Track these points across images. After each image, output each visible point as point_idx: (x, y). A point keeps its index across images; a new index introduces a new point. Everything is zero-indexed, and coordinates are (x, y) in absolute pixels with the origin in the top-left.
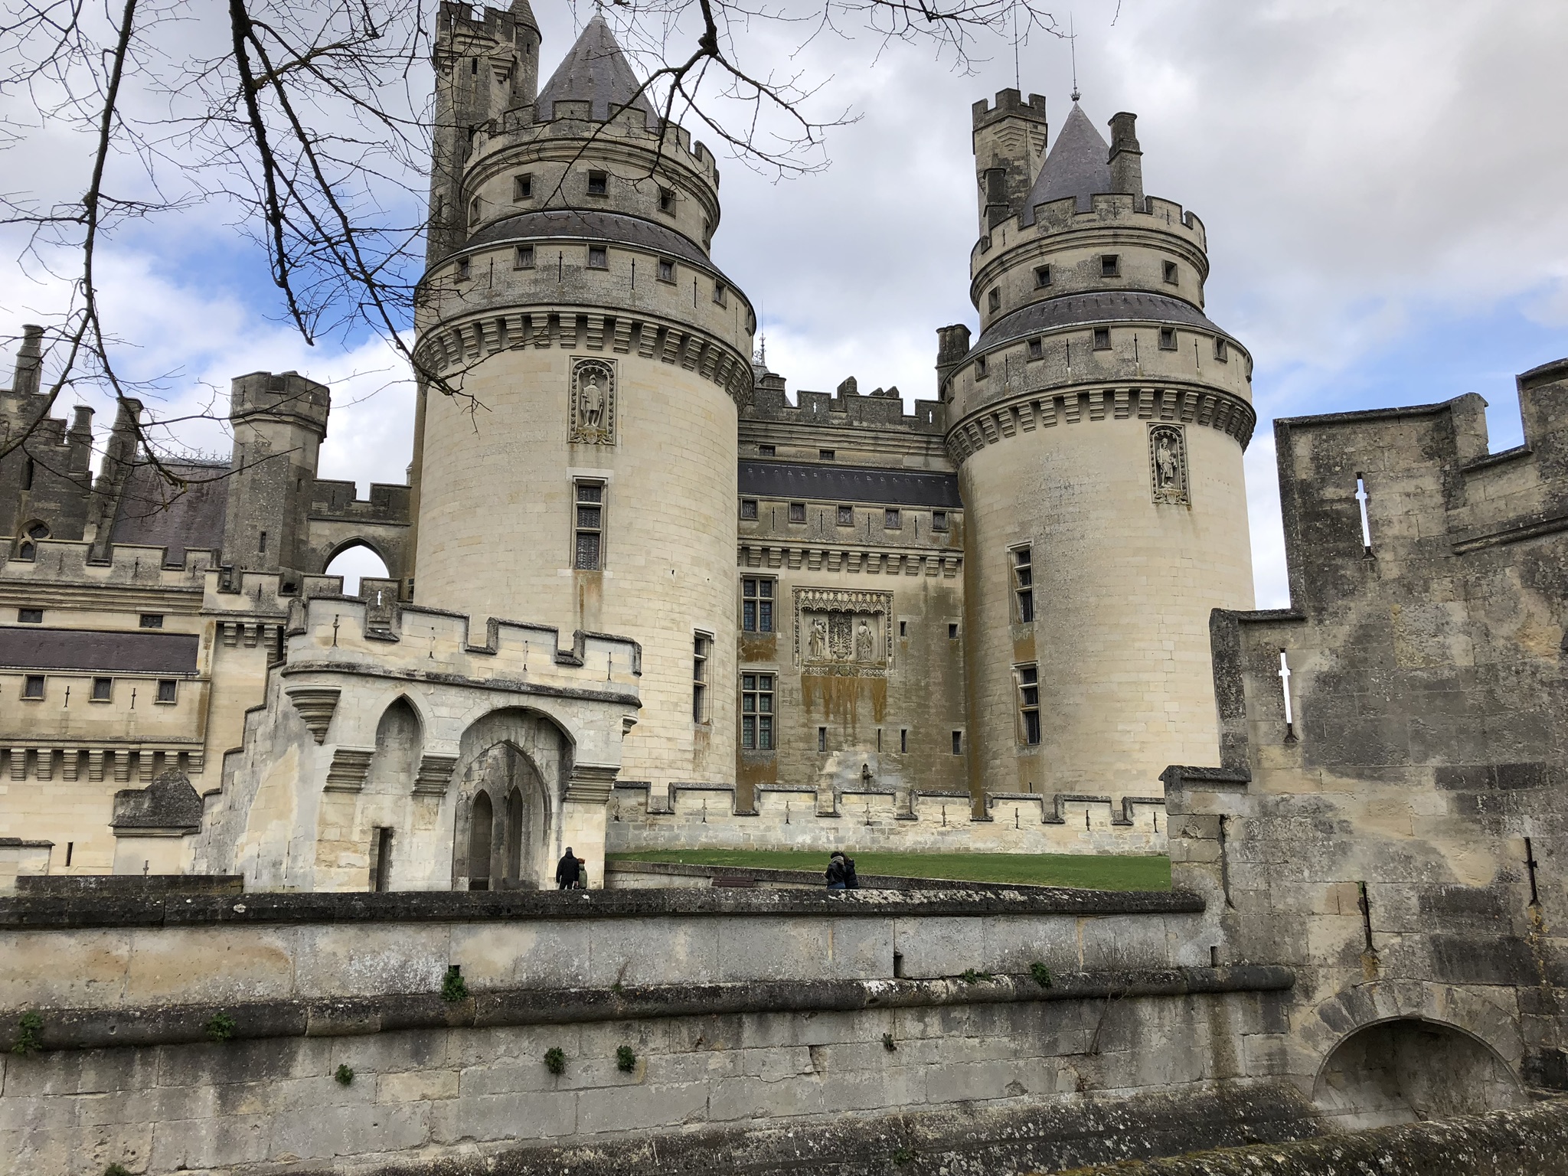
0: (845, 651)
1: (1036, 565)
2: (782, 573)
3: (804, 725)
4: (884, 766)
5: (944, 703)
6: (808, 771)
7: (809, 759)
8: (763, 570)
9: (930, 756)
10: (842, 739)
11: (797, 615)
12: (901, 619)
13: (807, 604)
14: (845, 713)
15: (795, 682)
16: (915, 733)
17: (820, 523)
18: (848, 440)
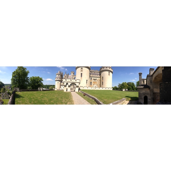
0: (95, 81)
1: (103, 78)
3: (93, 84)
4: (96, 86)
5: (99, 83)
6: (93, 86)
8: (91, 78)
9: (98, 85)
12: (97, 80)
13: (93, 79)
14: (95, 84)
15: (93, 82)
17: (94, 76)
18: (96, 72)
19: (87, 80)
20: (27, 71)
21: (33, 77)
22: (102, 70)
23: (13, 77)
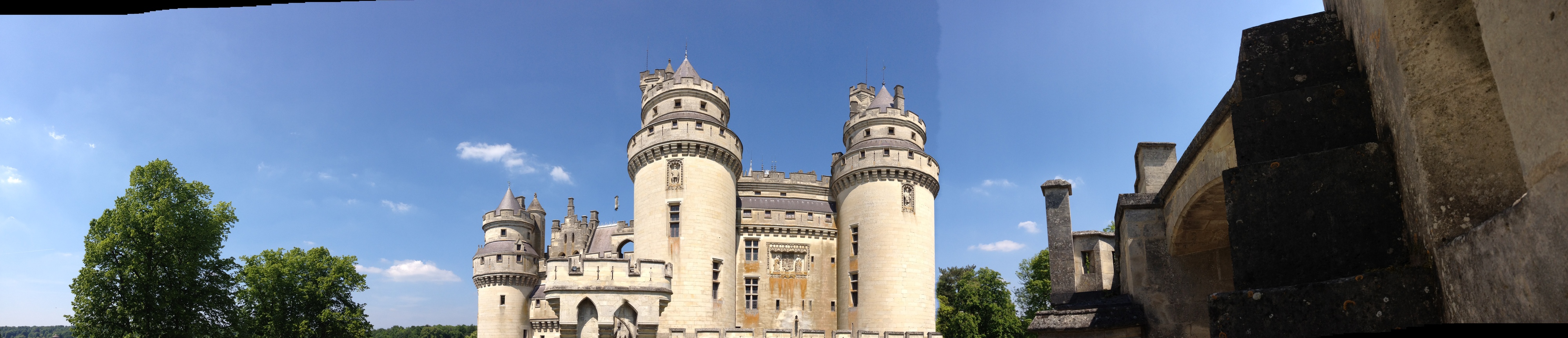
0: (789, 268)
1: (860, 233)
2: (763, 237)
3: (770, 299)
4: (805, 316)
5: (827, 289)
6: (771, 319)
7: (771, 313)
8: (755, 236)
9: (821, 312)
10: (786, 305)
11: (768, 254)
12: (811, 255)
13: (773, 249)
14: (788, 294)
15: (767, 281)
16: (815, 302)
17: (778, 218)
18: (793, 188)
19: (716, 264)
20: (212, 204)
21: (270, 257)
22: (847, 169)
23: (92, 258)
